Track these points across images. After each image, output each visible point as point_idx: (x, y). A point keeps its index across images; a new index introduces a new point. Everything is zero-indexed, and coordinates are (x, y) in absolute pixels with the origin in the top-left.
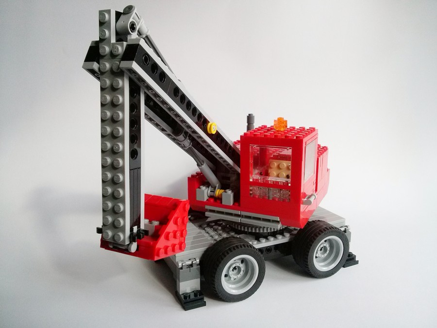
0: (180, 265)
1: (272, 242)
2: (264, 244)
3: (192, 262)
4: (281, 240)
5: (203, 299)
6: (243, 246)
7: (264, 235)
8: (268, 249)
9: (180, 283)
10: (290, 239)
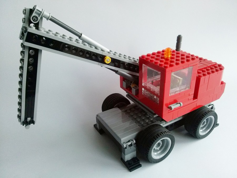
0: (125, 146)
1: (173, 121)
2: (169, 123)
3: (132, 143)
4: (178, 119)
5: (139, 163)
8: (171, 125)
9: (125, 156)
10: (183, 117)
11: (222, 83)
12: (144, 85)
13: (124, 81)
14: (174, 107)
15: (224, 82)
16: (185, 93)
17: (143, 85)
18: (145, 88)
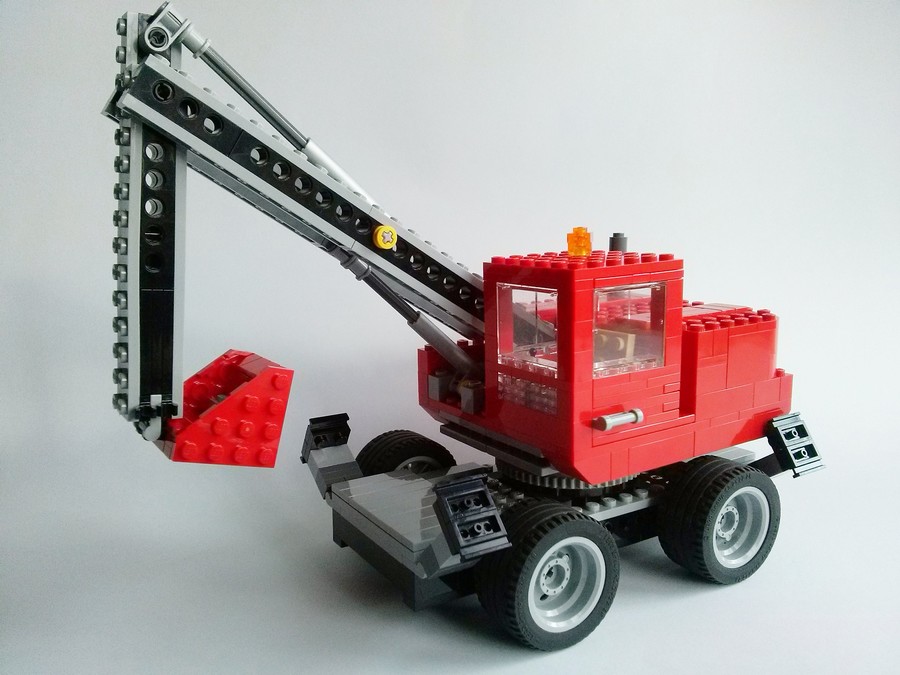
1: (614, 510)
2: (598, 514)
4: (631, 505)
6: (569, 518)
7: (592, 495)
10: (651, 502)
11: (779, 373)
12: (503, 361)
13: (433, 374)
14: (611, 421)
15: (787, 371)
16: (644, 377)
17: (500, 362)
18: (508, 369)
